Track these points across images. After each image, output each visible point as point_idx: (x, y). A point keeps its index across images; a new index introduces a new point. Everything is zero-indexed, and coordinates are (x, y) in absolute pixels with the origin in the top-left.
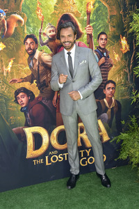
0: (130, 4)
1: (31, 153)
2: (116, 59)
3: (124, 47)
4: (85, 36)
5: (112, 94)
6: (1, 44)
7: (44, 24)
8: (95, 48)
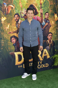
1: (17, 63)
2: (53, 23)
3: (56, 18)
4: (40, 14)
5: (51, 38)
6: (5, 17)
7: (22, 9)
8: (43, 19)
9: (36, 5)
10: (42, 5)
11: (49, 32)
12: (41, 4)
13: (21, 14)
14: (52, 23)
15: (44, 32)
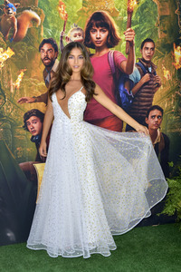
2: (166, 76)
3: (178, 61)
4: (124, 44)
5: (158, 125)
6: (9, 50)
7: (67, 24)
8: (136, 61)
9: (114, 14)
10: (134, 16)
11: (154, 104)
12: (130, 12)
13: (61, 41)
14: (165, 74)
15: (136, 103)
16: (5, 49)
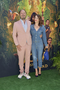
0: (59, 9)
3: (56, 25)
5: (51, 43)
6: (10, 23)
8: (44, 25)
11: (49, 37)
12: (43, 12)
14: (52, 29)
16: (9, 23)
